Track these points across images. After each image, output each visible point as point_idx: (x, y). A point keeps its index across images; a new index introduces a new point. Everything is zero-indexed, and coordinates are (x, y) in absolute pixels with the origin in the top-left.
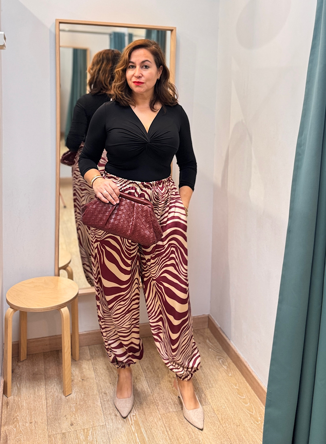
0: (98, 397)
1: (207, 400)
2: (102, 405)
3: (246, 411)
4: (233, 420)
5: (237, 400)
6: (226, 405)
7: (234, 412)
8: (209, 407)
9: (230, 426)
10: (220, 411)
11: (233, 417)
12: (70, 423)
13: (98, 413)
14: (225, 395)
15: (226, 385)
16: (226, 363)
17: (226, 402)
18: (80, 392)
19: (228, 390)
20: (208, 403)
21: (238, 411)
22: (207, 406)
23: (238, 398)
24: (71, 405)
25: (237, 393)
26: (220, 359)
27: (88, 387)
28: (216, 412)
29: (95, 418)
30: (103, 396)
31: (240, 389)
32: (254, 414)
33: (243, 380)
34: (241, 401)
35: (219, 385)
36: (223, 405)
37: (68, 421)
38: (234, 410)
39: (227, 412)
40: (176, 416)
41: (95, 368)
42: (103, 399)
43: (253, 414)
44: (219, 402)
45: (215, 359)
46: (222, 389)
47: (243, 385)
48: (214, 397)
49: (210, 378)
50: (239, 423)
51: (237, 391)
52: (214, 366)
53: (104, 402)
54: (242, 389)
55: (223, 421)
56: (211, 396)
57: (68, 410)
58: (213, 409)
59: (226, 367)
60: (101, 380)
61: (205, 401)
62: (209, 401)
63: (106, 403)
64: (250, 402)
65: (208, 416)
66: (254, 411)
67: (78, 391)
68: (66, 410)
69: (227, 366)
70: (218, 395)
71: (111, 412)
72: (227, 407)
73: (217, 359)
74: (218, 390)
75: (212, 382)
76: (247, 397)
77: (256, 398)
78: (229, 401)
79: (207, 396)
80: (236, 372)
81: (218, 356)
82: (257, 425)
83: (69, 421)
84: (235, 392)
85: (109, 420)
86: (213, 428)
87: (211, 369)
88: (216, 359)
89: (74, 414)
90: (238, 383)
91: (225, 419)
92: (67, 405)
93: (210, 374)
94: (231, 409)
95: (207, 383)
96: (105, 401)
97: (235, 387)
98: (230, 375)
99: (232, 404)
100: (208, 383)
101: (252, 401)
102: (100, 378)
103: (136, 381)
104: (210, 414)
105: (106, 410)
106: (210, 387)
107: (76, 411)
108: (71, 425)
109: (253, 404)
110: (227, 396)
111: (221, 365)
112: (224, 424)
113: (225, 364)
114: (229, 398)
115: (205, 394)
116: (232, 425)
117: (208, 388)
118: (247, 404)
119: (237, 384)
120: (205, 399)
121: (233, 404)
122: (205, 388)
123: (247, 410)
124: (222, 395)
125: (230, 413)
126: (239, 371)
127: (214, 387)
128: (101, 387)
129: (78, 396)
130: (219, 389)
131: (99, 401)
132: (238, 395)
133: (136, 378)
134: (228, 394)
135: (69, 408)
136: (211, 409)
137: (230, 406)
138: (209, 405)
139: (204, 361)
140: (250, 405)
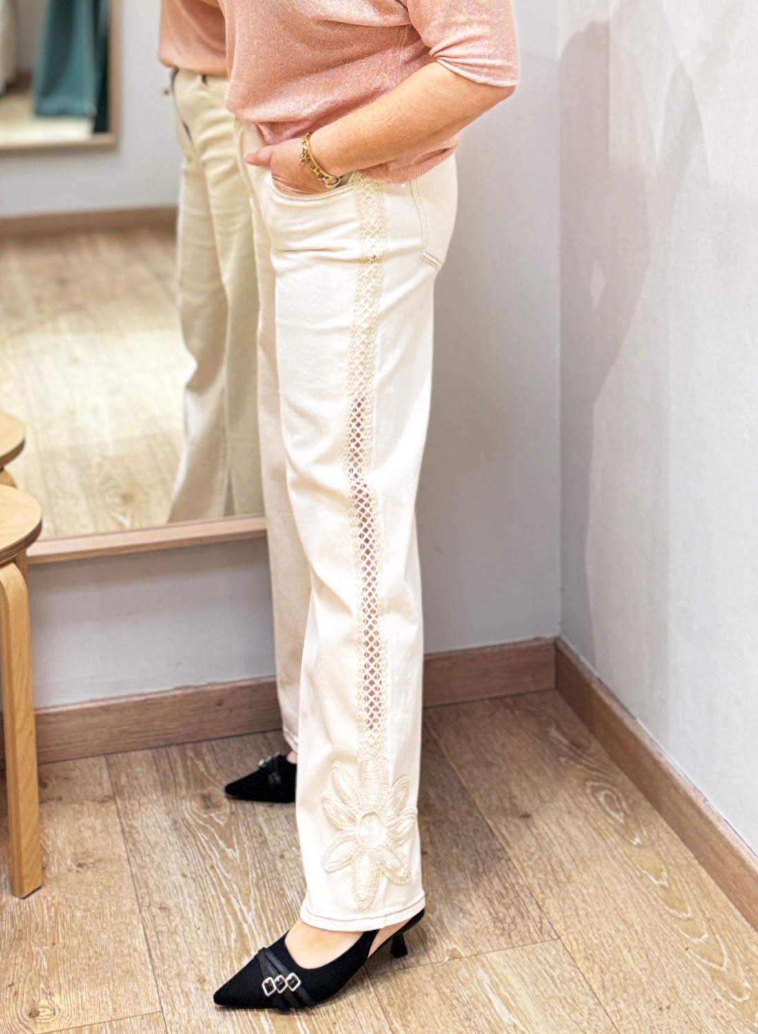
0: (135, 923)
1: (548, 924)
2: (151, 948)
3: (694, 961)
4: (644, 989)
5: (661, 925)
6: (618, 942)
7: (650, 962)
8: (554, 947)
9: (634, 1010)
10: (597, 960)
11: (644, 979)
12: (26, 1008)
13: (132, 972)
14: (615, 909)
15: (622, 875)
16: (620, 803)
17: (618, 930)
18: (70, 907)
19: (630, 892)
20: (552, 933)
21: (663, 961)
22: (546, 944)
23: (665, 917)
24: (33, 948)
25: (662, 903)
26: (602, 788)
27: (100, 887)
28: (579, 965)
29: (122, 990)
30: (154, 917)
31: (673, 887)
32: (727, 969)
33: (686, 858)
34: (675, 926)
35: (595, 874)
36: (610, 940)
37: (19, 1002)
38: (650, 957)
39: (621, 963)
40: (430, 978)
41: (127, 825)
42: (155, 927)
43: (724, 969)
44: (595, 930)
45: (579, 790)
46: (607, 889)
47: (684, 874)
48: (574, 913)
49: (559, 852)
50: (669, 999)
51: (661, 893)
52: (578, 812)
53: (157, 937)
54: (683, 887)
55: (608, 995)
56: (563, 912)
57: (21, 967)
58: (568, 952)
59: (622, 814)
60: (150, 866)
61: (541, 930)
62: (555, 928)
63: (165, 939)
64: (712, 930)
65: (552, 977)
66: (726, 960)
67: (59, 903)
68: (16, 964)
69: (625, 813)
70: (590, 909)
71: (185, 971)
72: (622, 947)
73: (588, 791)
74: (591, 890)
75: (568, 866)
76: (700, 913)
77: (736, 917)
78: (632, 926)
79: (548, 913)
80: (658, 833)
81: (594, 781)
82: (733, 1004)
83: (23, 1003)
84: (655, 899)
85: (175, 997)
86: (567, 1017)
87: (564, 825)
88: (584, 791)
89: (43, 977)
90: (667, 868)
91: (615, 986)
92: (16, 951)
93: (561, 841)
94: (638, 953)
95: (549, 868)
96: (161, 932)
97: (655, 882)
98: (637, 840)
99: (644, 936)
100: (553, 870)
101: (720, 927)
102: (148, 860)
103: (279, 865)
104: (558, 971)
105: (164, 964)
106: (558, 882)
107: (52, 970)
108: (30, 1015)
109: (721, 936)
110: (624, 910)
111: (604, 810)
112: (613, 1003)
113: (618, 806)
114: (632, 916)
115: (540, 904)
116: (642, 1007)
117: (552, 885)
118: (700, 935)
119: (661, 870)
120: (541, 922)
121: (648, 936)
122: (539, 885)
123: (698, 957)
124: (603, 907)
125: (633, 965)
126: (670, 829)
127: (574, 882)
128: (147, 886)
129: (59, 919)
130: (595, 887)
131: (141, 932)
132: (667, 908)
133: (282, 857)
134: (630, 905)
135: (25, 960)
136: (560, 953)
137: (636, 944)
138: (553, 939)
139: (540, 796)
140: (712, 941)
